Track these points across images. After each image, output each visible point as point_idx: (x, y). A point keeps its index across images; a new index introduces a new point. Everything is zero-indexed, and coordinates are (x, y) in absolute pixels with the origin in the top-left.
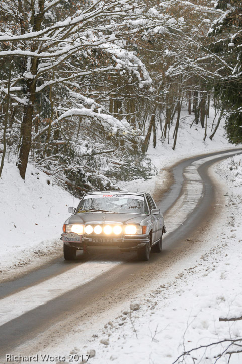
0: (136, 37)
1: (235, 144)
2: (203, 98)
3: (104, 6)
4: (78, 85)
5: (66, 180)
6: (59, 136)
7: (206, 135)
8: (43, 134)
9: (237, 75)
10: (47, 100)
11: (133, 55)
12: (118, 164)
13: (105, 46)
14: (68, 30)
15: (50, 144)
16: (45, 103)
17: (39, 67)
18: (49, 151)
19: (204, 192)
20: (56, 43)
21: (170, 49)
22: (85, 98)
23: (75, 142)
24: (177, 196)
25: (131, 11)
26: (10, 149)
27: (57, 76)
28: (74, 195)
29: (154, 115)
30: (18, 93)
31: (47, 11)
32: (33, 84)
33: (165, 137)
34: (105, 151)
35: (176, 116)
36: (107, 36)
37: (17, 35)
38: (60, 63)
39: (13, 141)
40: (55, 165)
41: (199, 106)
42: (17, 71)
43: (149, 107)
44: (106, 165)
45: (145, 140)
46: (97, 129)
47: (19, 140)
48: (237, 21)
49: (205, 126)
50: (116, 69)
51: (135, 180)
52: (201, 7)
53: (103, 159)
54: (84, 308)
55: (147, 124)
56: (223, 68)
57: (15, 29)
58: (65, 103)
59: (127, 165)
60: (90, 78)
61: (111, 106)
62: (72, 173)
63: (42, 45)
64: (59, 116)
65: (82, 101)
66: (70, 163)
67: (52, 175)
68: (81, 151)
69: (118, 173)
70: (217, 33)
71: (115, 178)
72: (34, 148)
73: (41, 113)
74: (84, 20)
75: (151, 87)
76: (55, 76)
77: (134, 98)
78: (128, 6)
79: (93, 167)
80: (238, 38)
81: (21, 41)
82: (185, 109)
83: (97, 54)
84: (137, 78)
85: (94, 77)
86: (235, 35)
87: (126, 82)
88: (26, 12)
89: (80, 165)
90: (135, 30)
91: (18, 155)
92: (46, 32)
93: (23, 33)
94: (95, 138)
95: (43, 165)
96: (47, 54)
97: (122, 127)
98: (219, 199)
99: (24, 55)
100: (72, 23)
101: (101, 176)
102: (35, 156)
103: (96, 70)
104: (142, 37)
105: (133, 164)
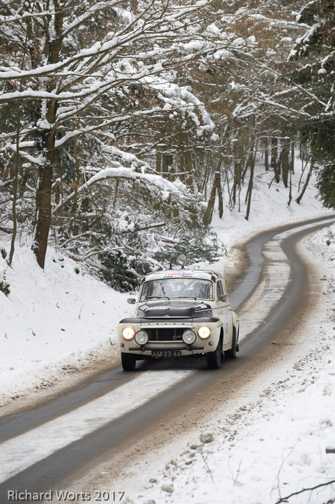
0: (189, 66)
1: (332, 208)
2: (284, 146)
3: (145, 24)
4: (112, 136)
5: (101, 266)
6: (89, 207)
7: (290, 197)
8: (66, 206)
9: (332, 113)
10: (71, 158)
11: (187, 92)
12: (172, 242)
13: (149, 79)
14: (97, 60)
15: (78, 218)
16: (68, 162)
17: (58, 112)
18: (76, 227)
19: (292, 276)
20: (80, 79)
21: (237, 81)
22: (122, 152)
23: (111, 214)
24: (256, 283)
25: (182, 30)
26: (23, 227)
27: (83, 124)
28: (112, 287)
29: (218, 172)
30: (30, 150)
31: (66, 36)
32: (51, 136)
33: (235, 203)
34: (153, 224)
35: (248, 173)
36: (150, 66)
37: (26, 70)
38: (87, 106)
39: (26, 217)
40: (85, 247)
41: (280, 158)
42: (28, 119)
43: (211, 162)
44: (155, 243)
45: (208, 207)
46: (141, 195)
47: (33, 215)
48: (329, 39)
49: (289, 185)
50: (163, 111)
51: (196, 264)
52: (278, 21)
53: (151, 236)
54: (136, 443)
55: (210, 186)
56: (311, 104)
57: (23, 62)
58: (96, 161)
59: (183, 243)
60: (128, 126)
61: (158, 163)
62: (109, 256)
63: (61, 82)
64: (88, 179)
65: (118, 158)
66: (106, 244)
67: (81, 261)
68: (120, 226)
70: (301, 55)
71: (168, 262)
72: (55, 224)
73: (63, 177)
74: (118, 45)
75: (214, 134)
76: (80, 124)
77: (190, 150)
78: (178, 24)
79: (137, 248)
80: (331, 62)
81: (33, 78)
82: (260, 162)
83: (136, 92)
84: (194, 123)
85: (133, 123)
86: (327, 58)
87: (179, 128)
88: (38, 39)
89: (119, 245)
90: (189, 57)
91: (34, 234)
92: (66, 65)
93: (34, 66)
94: (137, 208)
95: (69, 248)
96: (68, 94)
97: (176, 191)
98: (314, 285)
99: (37, 97)
100: (100, 50)
101: (149, 259)
102: (58, 235)
103: (137, 113)
104: (199, 65)
105: (192, 242)
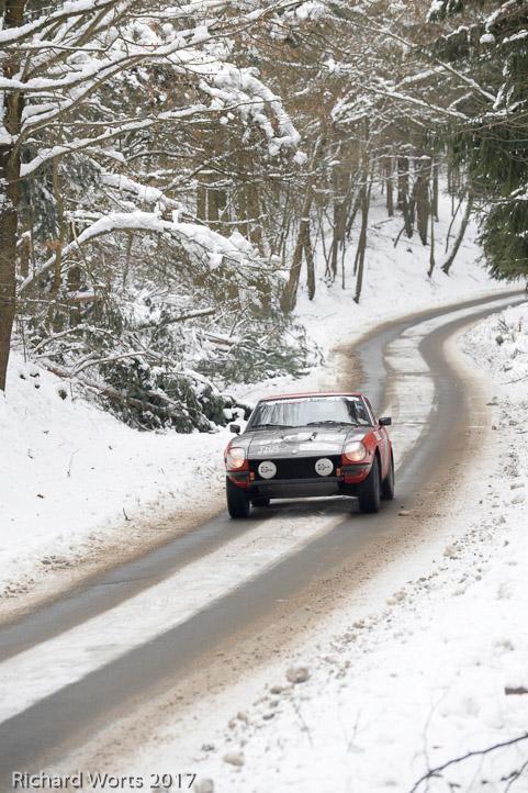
1: (505, 280)
2: (421, 172)
4: (120, 156)
5: (105, 386)
6: (81, 283)
7: (432, 262)
8: (41, 280)
9: (505, 112)
10: (48, 195)
11: (250, 77)
12: (227, 343)
13: (185, 55)
14: (91, 22)
15: (62, 301)
16: (43, 203)
17: (24, 114)
18: (60, 318)
19: (439, 398)
20: (64, 56)
22: (138, 185)
23: (121, 295)
27: (68, 135)
28: (125, 421)
29: (306, 220)
32: (14, 157)
33: (335, 274)
34: (192, 312)
35: (358, 220)
36: (186, 32)
38: (77, 103)
40: (76, 351)
41: (413, 194)
43: (294, 201)
44: (197, 346)
45: (290, 281)
46: (173, 261)
49: (429, 240)
50: (210, 113)
51: (269, 380)
53: (190, 333)
54: (175, 685)
55: (291, 245)
58: (93, 201)
59: (247, 343)
60: (148, 138)
61: (201, 204)
62: (119, 368)
63: (29, 60)
64: (78, 234)
65: (132, 195)
66: (112, 346)
67: (70, 376)
68: (136, 316)
69: (229, 365)
70: (450, 10)
71: (222, 377)
72: (22, 313)
73: (35, 229)
75: (299, 153)
76: (63, 136)
77: (257, 180)
79: (167, 353)
82: (379, 202)
83: (161, 77)
84: (264, 132)
85: (156, 134)
86: (495, 14)
87: (237, 142)
89: (136, 349)
90: (254, 15)
94: (166, 283)
95: (47, 354)
96: (43, 82)
97: (233, 252)
98: (476, 413)
101: (188, 372)
102: (27, 332)
103: (163, 116)
104: (271, 29)
105: (262, 342)
